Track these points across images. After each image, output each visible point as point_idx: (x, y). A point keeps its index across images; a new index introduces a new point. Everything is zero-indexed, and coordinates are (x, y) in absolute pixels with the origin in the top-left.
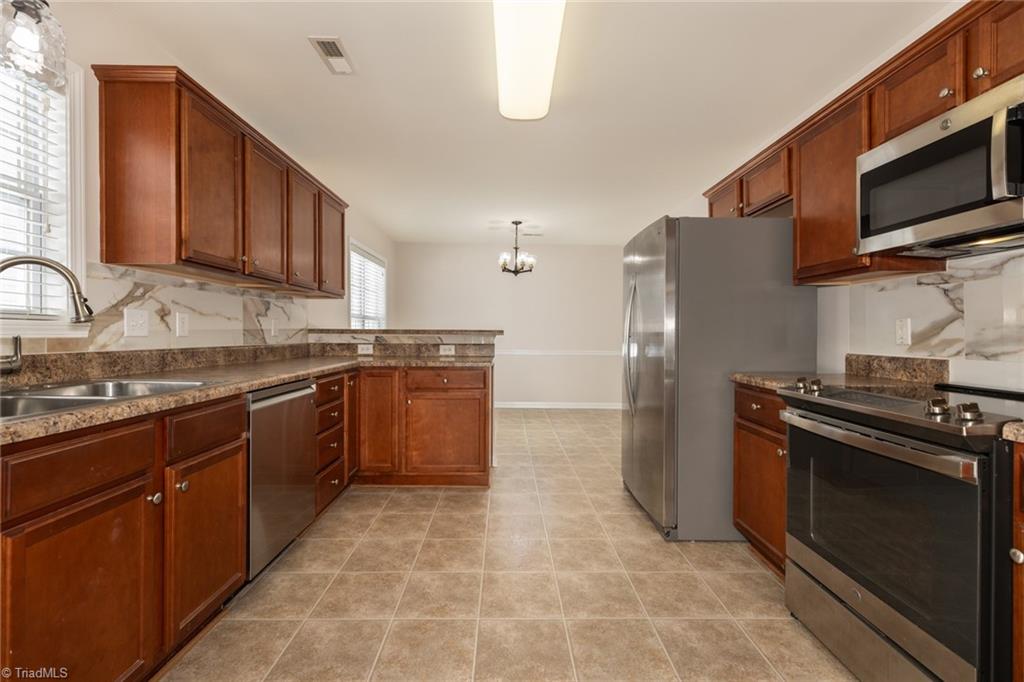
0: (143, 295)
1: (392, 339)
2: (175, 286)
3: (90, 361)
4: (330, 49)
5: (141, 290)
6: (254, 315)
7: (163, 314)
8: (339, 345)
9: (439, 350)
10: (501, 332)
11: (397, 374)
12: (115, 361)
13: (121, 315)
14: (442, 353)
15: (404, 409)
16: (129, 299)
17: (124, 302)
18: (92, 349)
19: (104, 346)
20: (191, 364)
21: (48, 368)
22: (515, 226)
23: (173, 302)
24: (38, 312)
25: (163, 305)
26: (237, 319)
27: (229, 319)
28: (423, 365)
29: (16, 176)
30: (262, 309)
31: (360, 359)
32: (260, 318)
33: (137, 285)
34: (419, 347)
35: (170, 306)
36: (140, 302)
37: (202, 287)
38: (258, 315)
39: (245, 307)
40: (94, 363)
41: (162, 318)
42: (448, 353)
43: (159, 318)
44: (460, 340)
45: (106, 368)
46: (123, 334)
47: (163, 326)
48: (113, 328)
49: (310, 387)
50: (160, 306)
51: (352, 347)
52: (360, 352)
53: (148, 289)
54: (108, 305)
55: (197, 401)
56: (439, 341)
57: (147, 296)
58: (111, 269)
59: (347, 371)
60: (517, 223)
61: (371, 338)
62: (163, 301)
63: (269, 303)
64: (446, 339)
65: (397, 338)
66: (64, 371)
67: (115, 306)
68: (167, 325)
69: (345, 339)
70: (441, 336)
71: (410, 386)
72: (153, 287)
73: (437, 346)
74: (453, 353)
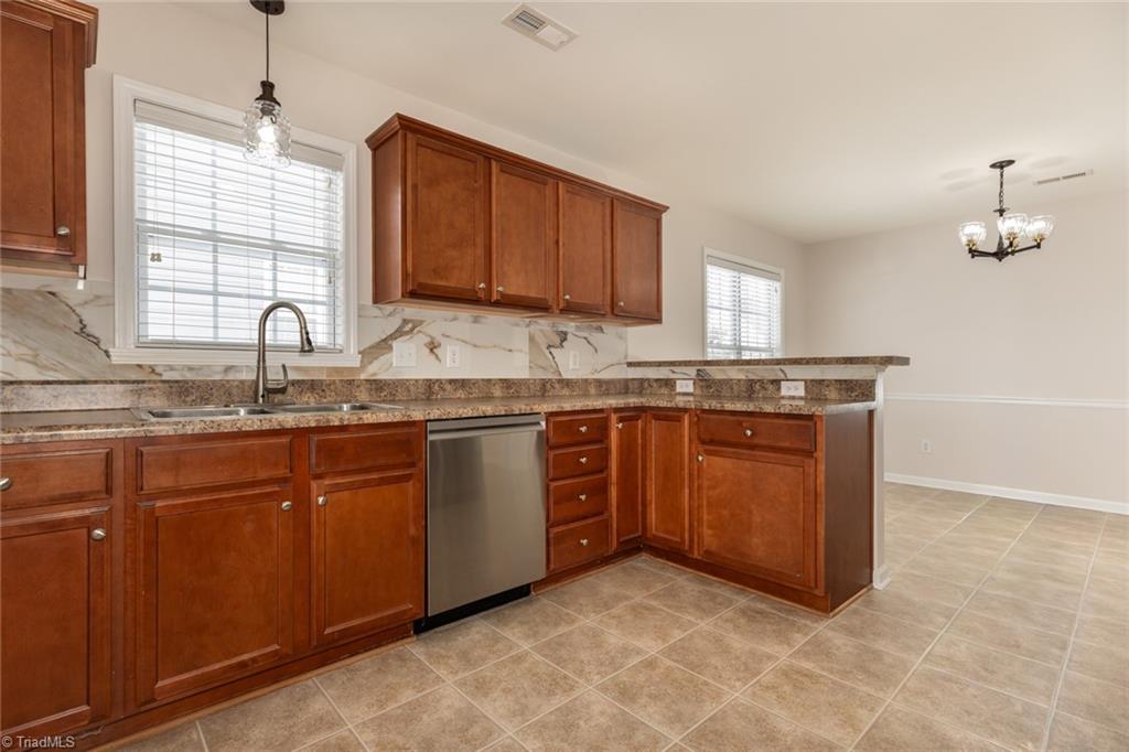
0: (412, 330)
1: (716, 373)
2: (446, 320)
3: (358, 386)
4: (528, 21)
5: (410, 326)
6: (544, 347)
7: (433, 347)
8: (657, 380)
9: (779, 389)
10: (904, 361)
11: (686, 417)
12: (381, 388)
13: (391, 348)
14: (784, 392)
15: (696, 467)
16: (399, 333)
17: (393, 337)
18: (363, 377)
19: (375, 374)
20: (461, 394)
21: (323, 391)
22: (997, 171)
23: (443, 335)
24: (332, 347)
25: (432, 338)
26: (521, 351)
27: (510, 351)
28: (719, 407)
29: (270, 238)
30: (557, 340)
31: (679, 398)
32: (552, 350)
33: (405, 322)
34: (751, 383)
35: (439, 338)
36: (408, 337)
37: (476, 320)
38: (549, 347)
39: (532, 339)
40: (362, 388)
41: (431, 350)
42: (792, 393)
43: (428, 350)
44: (815, 373)
45: (373, 392)
46: (391, 365)
47: (433, 357)
48: (383, 359)
49: (538, 423)
50: (428, 340)
51: (669, 383)
52: (679, 390)
53: (417, 324)
54: (378, 340)
55: (345, 423)
56: (782, 376)
57: (415, 331)
58: (380, 309)
59: (617, 410)
60: (1001, 165)
61: (692, 372)
62: (433, 335)
63: (565, 334)
64: (792, 371)
65: (724, 371)
66: (336, 394)
67: (385, 340)
68: (437, 356)
69: (664, 373)
70: (783, 367)
71: (703, 437)
72: (421, 322)
73: (776, 382)
74: (802, 393)
